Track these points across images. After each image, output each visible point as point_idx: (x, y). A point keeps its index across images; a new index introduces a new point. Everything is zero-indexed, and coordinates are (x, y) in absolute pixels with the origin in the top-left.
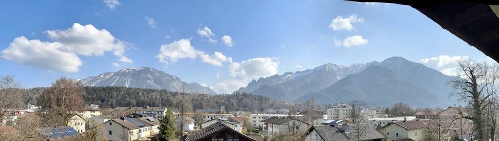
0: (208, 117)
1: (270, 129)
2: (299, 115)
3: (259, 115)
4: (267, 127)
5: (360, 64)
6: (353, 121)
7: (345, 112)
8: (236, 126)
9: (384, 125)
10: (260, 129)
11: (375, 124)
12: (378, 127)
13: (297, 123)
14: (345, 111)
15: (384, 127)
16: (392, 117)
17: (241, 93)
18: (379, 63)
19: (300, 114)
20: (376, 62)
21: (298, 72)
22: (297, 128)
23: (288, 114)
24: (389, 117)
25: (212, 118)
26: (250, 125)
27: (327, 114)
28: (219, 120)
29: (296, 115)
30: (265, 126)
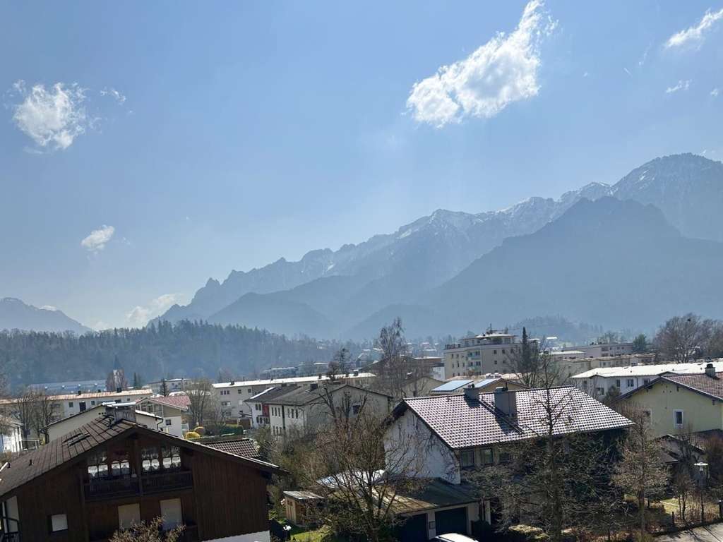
0: (71, 405)
1: (275, 421)
2: (361, 375)
3: (237, 384)
4: (266, 414)
5: (541, 200)
6: (527, 381)
7: (500, 357)
8: (169, 423)
9: (631, 389)
10: (246, 423)
11: (598, 385)
12: (610, 394)
13: (356, 396)
14: (500, 352)
15: (629, 395)
16: (657, 362)
17: (174, 323)
18: (607, 187)
19: (361, 371)
20: (596, 187)
21: (346, 248)
22: (355, 412)
23: (328, 374)
24: (646, 362)
25: (83, 406)
26: (212, 416)
27: (442, 365)
28: (108, 409)
29: (351, 376)
30: (260, 413)
